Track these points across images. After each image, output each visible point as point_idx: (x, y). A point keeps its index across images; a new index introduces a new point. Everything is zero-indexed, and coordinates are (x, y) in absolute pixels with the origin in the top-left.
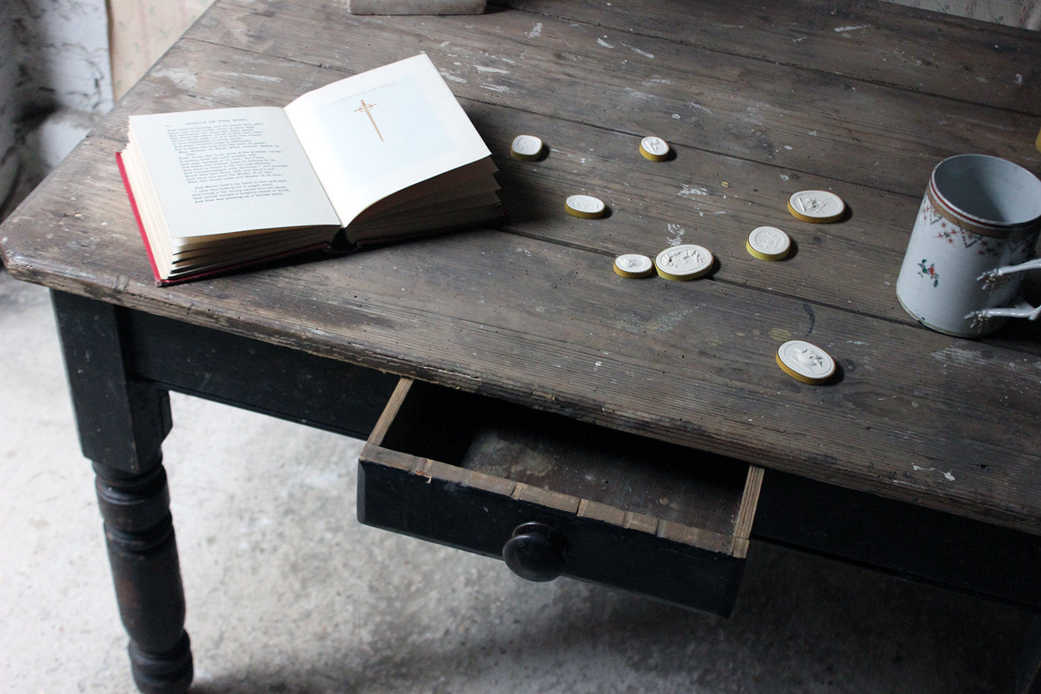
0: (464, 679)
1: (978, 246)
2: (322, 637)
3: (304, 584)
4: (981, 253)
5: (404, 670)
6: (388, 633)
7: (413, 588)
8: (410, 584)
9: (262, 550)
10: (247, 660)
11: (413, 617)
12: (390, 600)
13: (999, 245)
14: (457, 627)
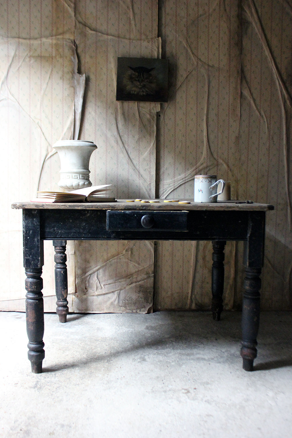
0: (114, 358)
1: (208, 181)
2: (73, 357)
3: (64, 351)
4: (209, 182)
5: (98, 359)
6: (90, 355)
7: (93, 348)
8: (92, 348)
9: (50, 348)
10: (55, 363)
11: (95, 352)
12: (88, 351)
13: (211, 180)
14: (108, 351)
